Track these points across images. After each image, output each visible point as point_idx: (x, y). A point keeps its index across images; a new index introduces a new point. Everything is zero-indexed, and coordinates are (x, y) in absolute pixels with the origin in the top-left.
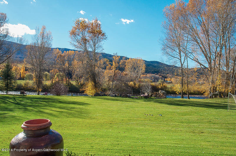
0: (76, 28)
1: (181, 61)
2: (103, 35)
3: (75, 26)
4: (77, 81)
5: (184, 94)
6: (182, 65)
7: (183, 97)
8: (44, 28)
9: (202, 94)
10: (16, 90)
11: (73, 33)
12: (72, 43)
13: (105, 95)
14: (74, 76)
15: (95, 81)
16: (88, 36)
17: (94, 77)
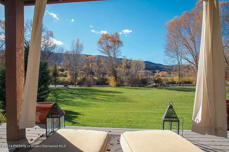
0: (101, 39)
1: (178, 60)
2: (121, 43)
3: (101, 37)
4: (98, 76)
5: (181, 83)
6: (179, 63)
7: (180, 86)
8: (78, 40)
9: (191, 83)
10: (62, 84)
11: (100, 42)
12: (99, 49)
13: (123, 86)
14: (95, 73)
15: (115, 76)
16: (110, 44)
17: (115, 73)
